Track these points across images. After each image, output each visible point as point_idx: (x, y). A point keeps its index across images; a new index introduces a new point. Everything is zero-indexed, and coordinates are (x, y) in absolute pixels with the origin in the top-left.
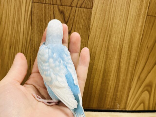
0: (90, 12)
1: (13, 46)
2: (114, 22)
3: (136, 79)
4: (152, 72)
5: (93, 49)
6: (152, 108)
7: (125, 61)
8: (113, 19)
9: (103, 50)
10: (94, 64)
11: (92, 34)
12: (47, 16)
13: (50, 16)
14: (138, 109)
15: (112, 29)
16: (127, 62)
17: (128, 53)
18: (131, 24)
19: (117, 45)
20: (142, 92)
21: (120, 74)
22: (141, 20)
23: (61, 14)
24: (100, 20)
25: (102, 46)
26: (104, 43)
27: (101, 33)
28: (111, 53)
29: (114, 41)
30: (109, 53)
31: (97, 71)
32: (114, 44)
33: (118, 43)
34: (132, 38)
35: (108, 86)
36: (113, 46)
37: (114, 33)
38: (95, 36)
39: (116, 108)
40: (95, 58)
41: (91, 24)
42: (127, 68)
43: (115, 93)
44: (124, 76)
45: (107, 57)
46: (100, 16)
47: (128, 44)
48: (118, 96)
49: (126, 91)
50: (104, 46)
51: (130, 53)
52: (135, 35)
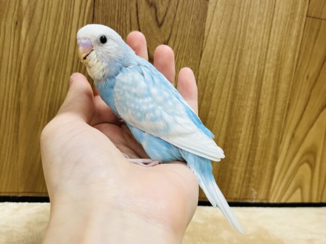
0: (204, 6)
1: (53, 68)
2: (248, 27)
3: (287, 138)
4: (315, 125)
5: (209, 79)
6: (317, 199)
7: (268, 104)
8: (247, 21)
9: (228, 80)
10: (211, 109)
11: (208, 48)
12: (125, 10)
13: (130, 10)
14: (291, 201)
15: (243, 41)
16: (270, 104)
17: (273, 87)
18: (279, 31)
19: (253, 72)
20: (299, 164)
21: (259, 128)
22: (296, 25)
23: (150, 7)
24: (223, 22)
25: (226, 73)
26: (231, 66)
27: (224, 47)
28: (241, 86)
29: (247, 63)
30: (239, 87)
31: (215, 122)
32: (248, 70)
33: (254, 67)
34: (280, 59)
35: (236, 153)
36: (245, 74)
37: (248, 48)
38: (213, 53)
39: (250, 199)
40: (212, 95)
41: (207, 28)
42: (271, 116)
43: (249, 167)
44: (266, 132)
45: (234, 95)
46: (223, 15)
47: (273, 70)
48: (255, 174)
49: (269, 163)
50: (229, 72)
51: (277, 87)
52: (285, 53)
